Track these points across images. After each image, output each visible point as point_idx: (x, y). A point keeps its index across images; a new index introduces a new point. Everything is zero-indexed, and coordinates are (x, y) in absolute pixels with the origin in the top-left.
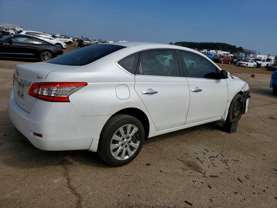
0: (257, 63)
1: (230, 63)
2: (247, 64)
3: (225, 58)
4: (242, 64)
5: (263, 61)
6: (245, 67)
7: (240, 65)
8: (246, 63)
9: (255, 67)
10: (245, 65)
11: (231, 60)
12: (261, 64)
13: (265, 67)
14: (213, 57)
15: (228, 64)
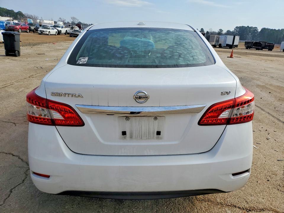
0: (57, 30)
1: (28, 31)
2: (49, 32)
3: (21, 26)
4: (44, 31)
5: (62, 28)
6: (48, 35)
7: (42, 33)
8: (48, 30)
9: (57, 34)
10: (47, 33)
11: (29, 28)
12: (61, 31)
13: (65, 34)
14: (6, 25)
15: (27, 32)
